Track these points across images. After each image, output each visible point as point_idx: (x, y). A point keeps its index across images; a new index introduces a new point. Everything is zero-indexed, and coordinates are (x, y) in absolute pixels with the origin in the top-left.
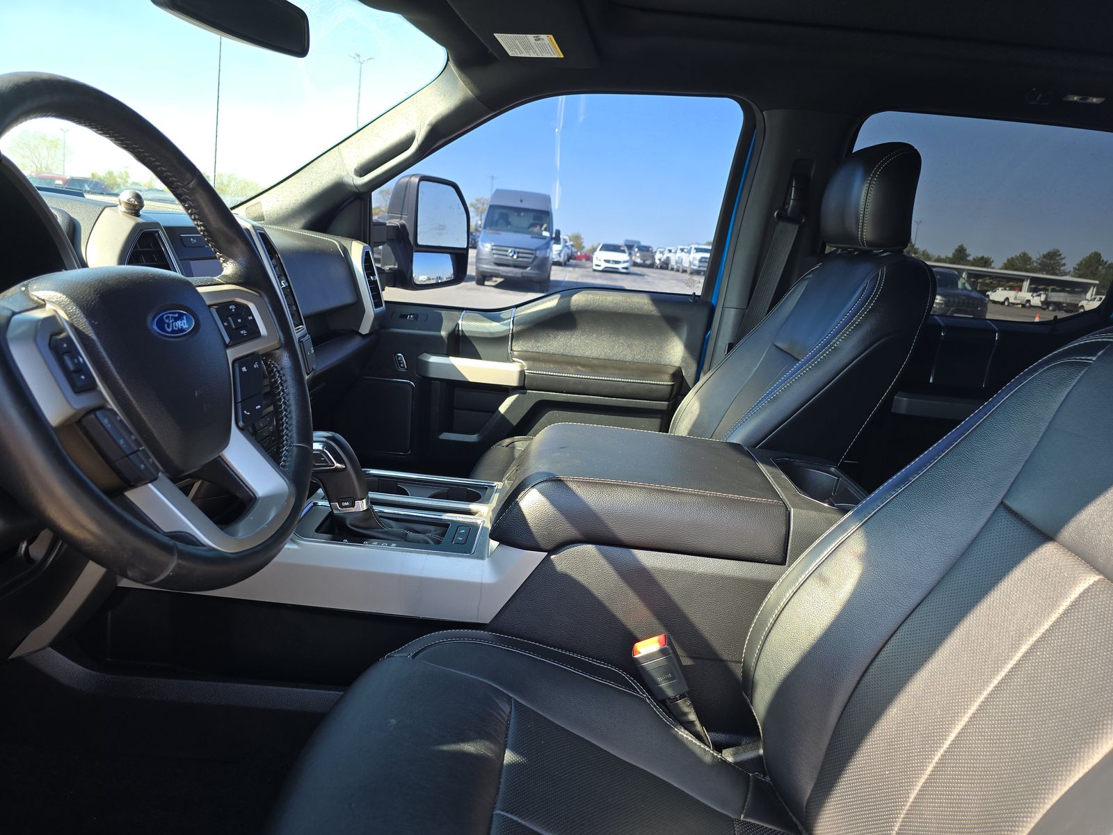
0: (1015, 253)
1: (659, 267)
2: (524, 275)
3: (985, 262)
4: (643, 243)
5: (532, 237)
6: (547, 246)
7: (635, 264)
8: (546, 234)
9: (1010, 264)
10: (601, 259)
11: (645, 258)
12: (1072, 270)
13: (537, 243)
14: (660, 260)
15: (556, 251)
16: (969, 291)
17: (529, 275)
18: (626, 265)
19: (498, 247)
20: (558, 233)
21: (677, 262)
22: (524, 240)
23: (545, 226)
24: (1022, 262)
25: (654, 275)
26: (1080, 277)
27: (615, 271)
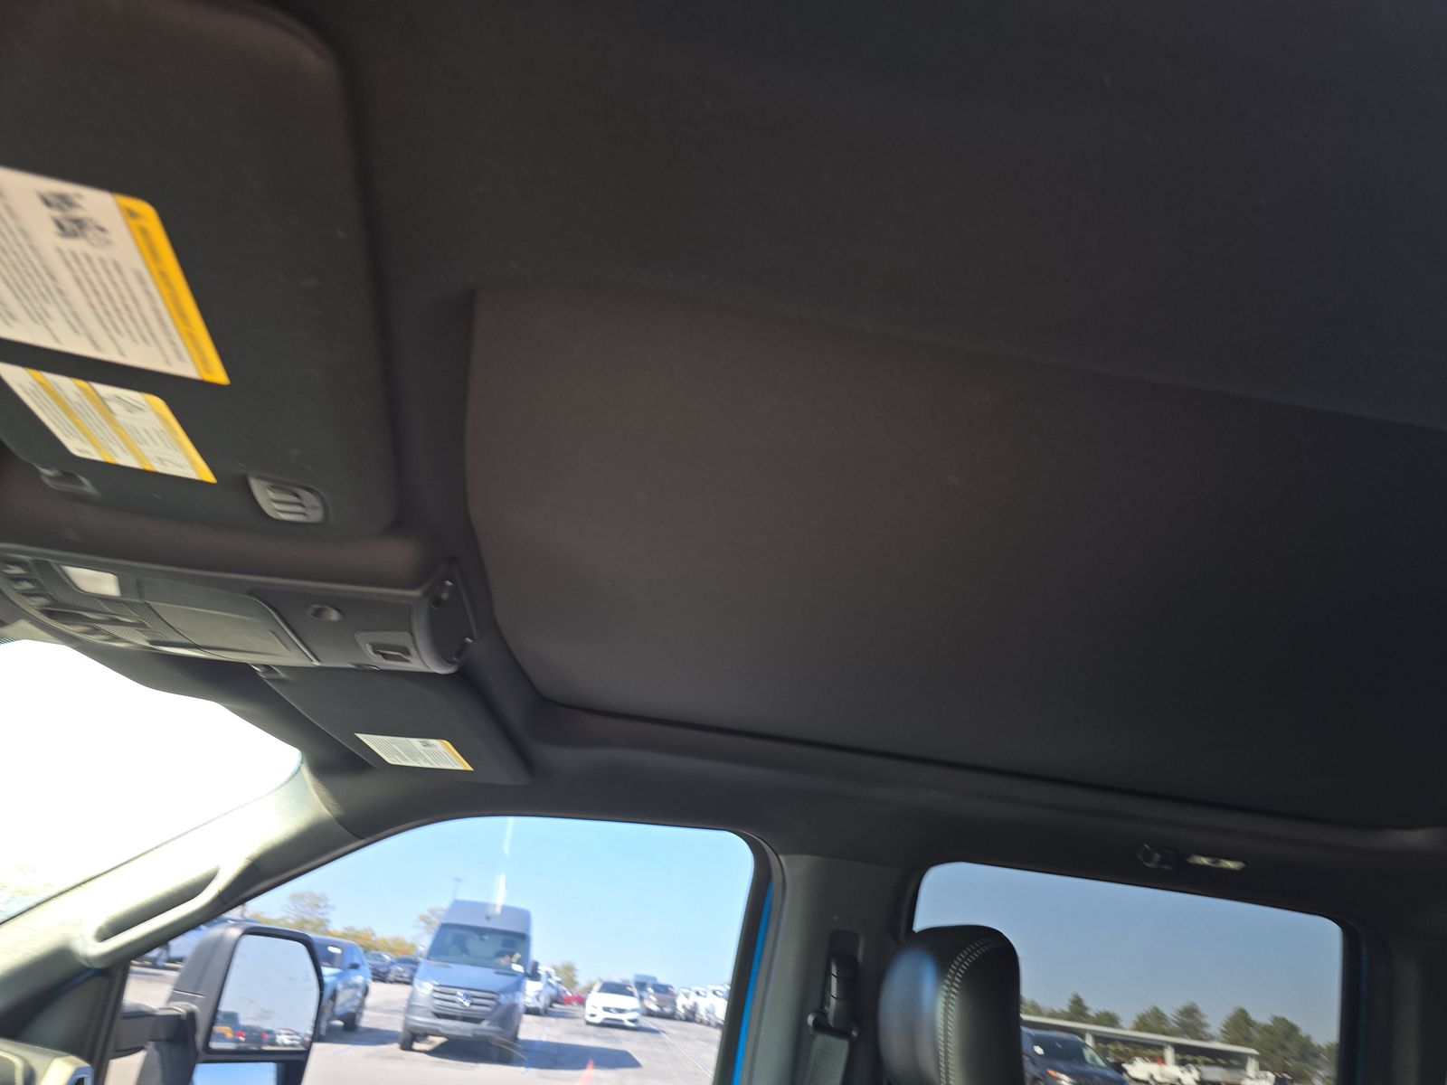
0: (1144, 1008)
1: (684, 1018)
2: (478, 1033)
3: (1111, 1020)
4: (662, 980)
5: (498, 973)
6: (518, 987)
7: (650, 1014)
8: (518, 968)
9: (1142, 1024)
10: (598, 1005)
11: (661, 1004)
12: (1219, 1033)
13: (505, 981)
14: (684, 1007)
15: (532, 993)
16: (1102, 1068)
17: (485, 1034)
18: (634, 1015)
19: (444, 989)
20: (536, 965)
21: (708, 1011)
22: (483, 977)
23: (518, 956)
24: (1154, 1020)
25: (673, 1032)
26: (1232, 1043)
27: (618, 1025)
